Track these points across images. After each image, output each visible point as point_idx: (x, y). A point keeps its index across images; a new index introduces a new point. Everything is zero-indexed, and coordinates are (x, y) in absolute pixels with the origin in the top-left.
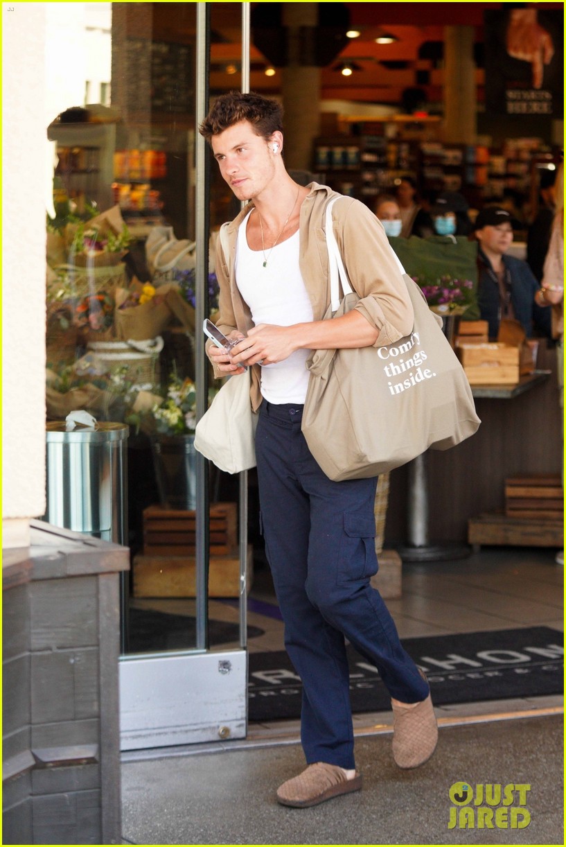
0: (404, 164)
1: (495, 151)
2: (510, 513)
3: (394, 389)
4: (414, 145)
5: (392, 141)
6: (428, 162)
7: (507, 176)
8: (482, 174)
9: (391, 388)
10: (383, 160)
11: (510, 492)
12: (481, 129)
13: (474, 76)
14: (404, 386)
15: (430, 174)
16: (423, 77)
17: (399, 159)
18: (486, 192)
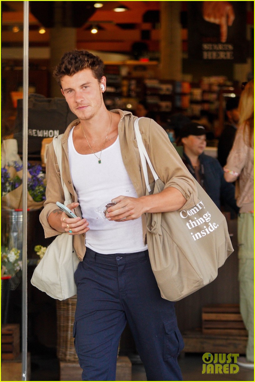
0: (133, 94)
1: (194, 85)
2: (205, 331)
3: (195, 236)
4: (140, 81)
5: (125, 78)
6: (149, 92)
7: (203, 102)
8: (186, 100)
9: (193, 236)
10: (118, 91)
11: (205, 316)
12: (185, 70)
13: (180, 34)
14: (201, 234)
15: (151, 100)
16: (146, 34)
17: (129, 90)
18: (189, 113)
